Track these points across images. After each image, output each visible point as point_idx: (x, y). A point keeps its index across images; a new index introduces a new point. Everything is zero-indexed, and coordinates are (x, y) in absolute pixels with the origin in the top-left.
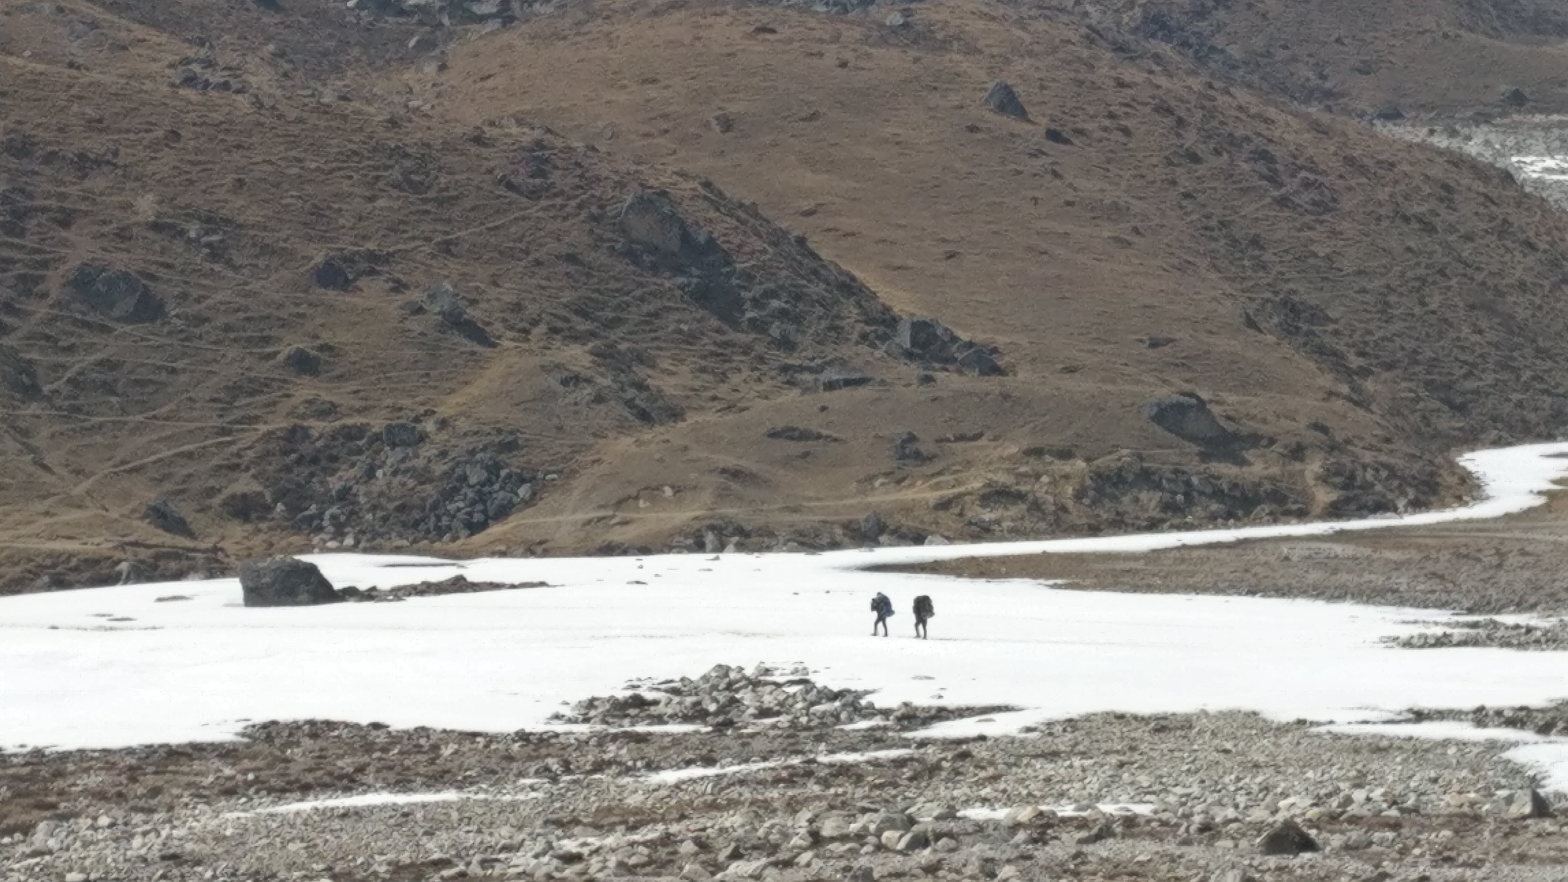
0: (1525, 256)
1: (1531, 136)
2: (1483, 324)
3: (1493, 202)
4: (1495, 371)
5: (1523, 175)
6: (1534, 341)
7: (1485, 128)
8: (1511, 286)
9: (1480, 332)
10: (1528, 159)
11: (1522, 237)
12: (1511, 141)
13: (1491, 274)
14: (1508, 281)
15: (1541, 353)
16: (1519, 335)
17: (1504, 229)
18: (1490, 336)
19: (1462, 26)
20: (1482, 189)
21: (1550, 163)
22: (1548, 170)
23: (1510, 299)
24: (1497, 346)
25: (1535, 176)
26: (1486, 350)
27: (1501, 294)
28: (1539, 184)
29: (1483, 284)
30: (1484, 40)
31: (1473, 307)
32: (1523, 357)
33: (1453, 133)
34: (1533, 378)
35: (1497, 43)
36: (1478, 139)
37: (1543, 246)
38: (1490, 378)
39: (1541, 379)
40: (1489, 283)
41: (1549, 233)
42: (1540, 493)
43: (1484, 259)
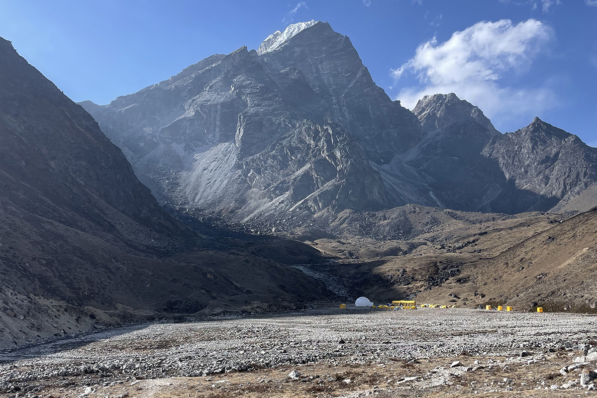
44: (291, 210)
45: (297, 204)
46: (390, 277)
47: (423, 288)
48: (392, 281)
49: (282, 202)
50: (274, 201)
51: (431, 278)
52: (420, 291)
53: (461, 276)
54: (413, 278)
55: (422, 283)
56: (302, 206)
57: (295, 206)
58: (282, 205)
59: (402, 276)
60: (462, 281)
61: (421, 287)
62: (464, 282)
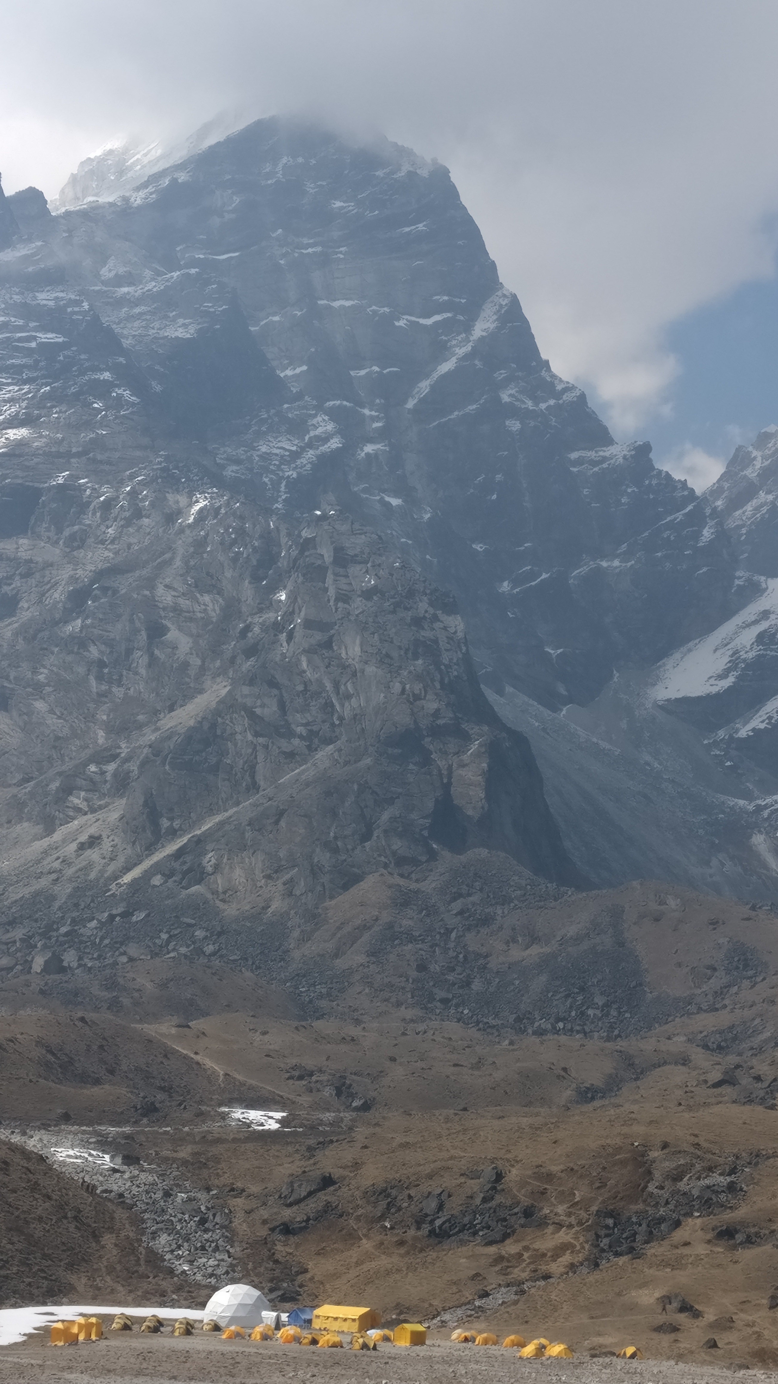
0: (45, 1202)
1: (66, 1138)
2: (15, 1239)
3: (30, 1171)
4: (18, 1265)
5: (55, 1158)
6: (43, 1249)
7: (43, 1132)
8: (34, 1219)
9: (13, 1244)
10: (60, 1150)
11: (44, 1192)
12: (54, 1140)
13: (24, 1212)
14: (32, 1216)
15: (45, 1256)
16: (34, 1246)
17: (35, 1187)
18: (19, 1246)
19: (41, 1076)
20: (26, 1165)
21: (71, 1152)
22: (69, 1156)
23: (32, 1226)
24: (21, 1252)
25: (61, 1159)
26: (15, 1254)
27: (27, 1222)
28: (63, 1163)
29: (18, 1217)
30: (51, 1084)
31: (10, 1229)
32: (35, 1258)
33: (24, 1133)
34: (39, 1270)
35: (58, 1086)
36: (36, 1138)
37: (54, 1197)
38: (15, 1269)
39: (42, 1271)
40: (22, 1216)
41: (60, 1190)
42: (24, 1335)
43: (21, 1203)
44: (127, 878)
45: (158, 856)
46: (433, 1204)
47: (567, 1258)
48: (438, 1223)
49: (94, 841)
50: (57, 836)
51: (610, 1214)
52: (547, 1277)
53: (742, 1212)
54: (528, 1213)
55: (564, 1236)
56: (176, 865)
57: (147, 864)
58: (93, 855)
59: (485, 1200)
60: (739, 1237)
61: (555, 1257)
62: (749, 1241)
